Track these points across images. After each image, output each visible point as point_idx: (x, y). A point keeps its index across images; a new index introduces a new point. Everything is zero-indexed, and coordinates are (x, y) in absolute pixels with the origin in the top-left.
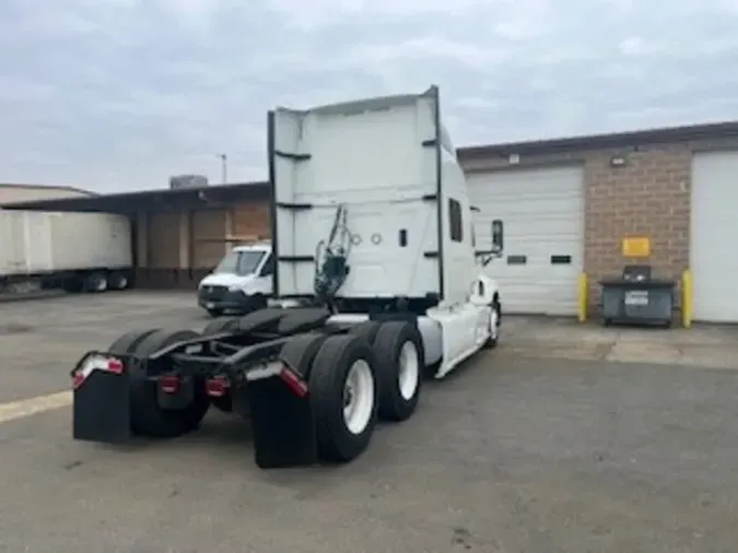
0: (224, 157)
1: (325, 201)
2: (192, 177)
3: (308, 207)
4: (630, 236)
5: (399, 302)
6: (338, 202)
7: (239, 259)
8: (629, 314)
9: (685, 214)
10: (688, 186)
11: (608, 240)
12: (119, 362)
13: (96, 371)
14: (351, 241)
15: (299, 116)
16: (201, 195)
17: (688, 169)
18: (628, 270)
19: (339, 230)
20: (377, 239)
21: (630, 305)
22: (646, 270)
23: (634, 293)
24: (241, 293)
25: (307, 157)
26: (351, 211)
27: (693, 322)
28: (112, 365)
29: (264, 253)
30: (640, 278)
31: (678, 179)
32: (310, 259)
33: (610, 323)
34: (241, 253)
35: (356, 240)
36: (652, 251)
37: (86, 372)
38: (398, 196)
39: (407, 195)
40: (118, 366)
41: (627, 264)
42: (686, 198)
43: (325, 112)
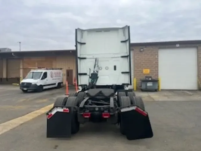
0: (20, 43)
1: (91, 57)
2: (6, 49)
3: (85, 58)
4: (145, 69)
5: (113, 86)
6: (95, 57)
7: (33, 74)
8: (148, 88)
9: (157, 63)
10: (158, 56)
11: (140, 69)
12: (68, 109)
13: (57, 112)
14: (99, 69)
15: (82, 31)
16: (13, 54)
17: (158, 53)
18: (146, 77)
19: (97, 65)
20: (107, 68)
21: (148, 86)
22: (151, 77)
23: (149, 83)
24: (36, 85)
25: (85, 44)
26: (99, 60)
27: (161, 90)
28: (64, 110)
29: (42, 72)
30: (150, 79)
31: (156, 55)
32: (85, 74)
33: (143, 90)
34: (33, 72)
35: (100, 68)
36: (150, 72)
37: (53, 113)
38: (113, 56)
39: (116, 56)
40: (67, 110)
41: (146, 76)
42: (157, 59)
43: (90, 31)
